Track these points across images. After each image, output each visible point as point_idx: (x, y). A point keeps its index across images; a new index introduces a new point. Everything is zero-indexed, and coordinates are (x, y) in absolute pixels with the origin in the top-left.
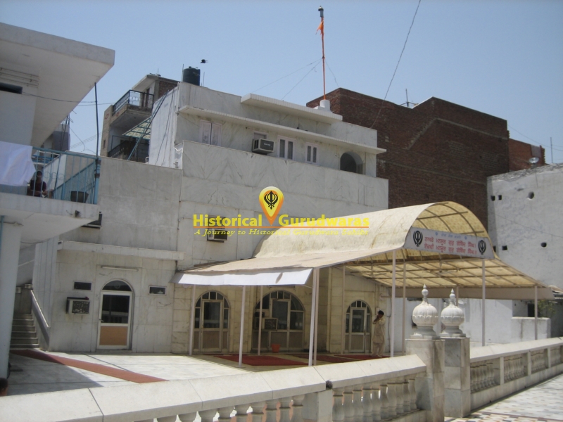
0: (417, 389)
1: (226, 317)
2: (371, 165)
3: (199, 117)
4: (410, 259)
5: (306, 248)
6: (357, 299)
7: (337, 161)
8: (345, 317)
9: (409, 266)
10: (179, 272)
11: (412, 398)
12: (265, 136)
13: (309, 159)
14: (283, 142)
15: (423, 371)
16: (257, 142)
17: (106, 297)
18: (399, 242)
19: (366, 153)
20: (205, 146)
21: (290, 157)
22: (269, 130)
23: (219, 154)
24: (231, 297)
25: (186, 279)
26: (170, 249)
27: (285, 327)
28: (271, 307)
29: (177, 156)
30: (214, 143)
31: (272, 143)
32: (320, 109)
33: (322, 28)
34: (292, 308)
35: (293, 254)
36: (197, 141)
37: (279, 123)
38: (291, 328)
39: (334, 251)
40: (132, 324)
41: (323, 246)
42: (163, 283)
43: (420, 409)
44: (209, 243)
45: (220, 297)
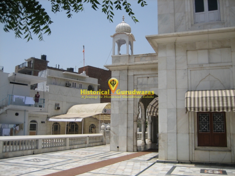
0: (101, 139)
1: (59, 129)
2: (96, 88)
3: (52, 77)
4: (105, 114)
5: (80, 112)
6: (92, 123)
7: (87, 88)
8: (89, 128)
9: (105, 116)
10: (48, 117)
11: (100, 140)
12: (69, 82)
13: (80, 87)
14: (73, 83)
15: (102, 136)
16: (67, 84)
17: (31, 124)
18: (101, 112)
19: (95, 85)
20: (54, 86)
21: (75, 87)
22: (70, 80)
23: (58, 88)
24: (61, 124)
25: (51, 120)
26: (46, 112)
27: (74, 131)
28: (70, 126)
29: (47, 88)
30: (56, 84)
31: (71, 84)
32: (83, 74)
33: (84, 51)
34: (75, 126)
35: (77, 113)
36: (52, 84)
37: (72, 79)
38: (75, 131)
39: (87, 113)
40: (37, 131)
41: (84, 112)
42: (44, 120)
43: (102, 142)
44: (55, 110)
45: (58, 124)
